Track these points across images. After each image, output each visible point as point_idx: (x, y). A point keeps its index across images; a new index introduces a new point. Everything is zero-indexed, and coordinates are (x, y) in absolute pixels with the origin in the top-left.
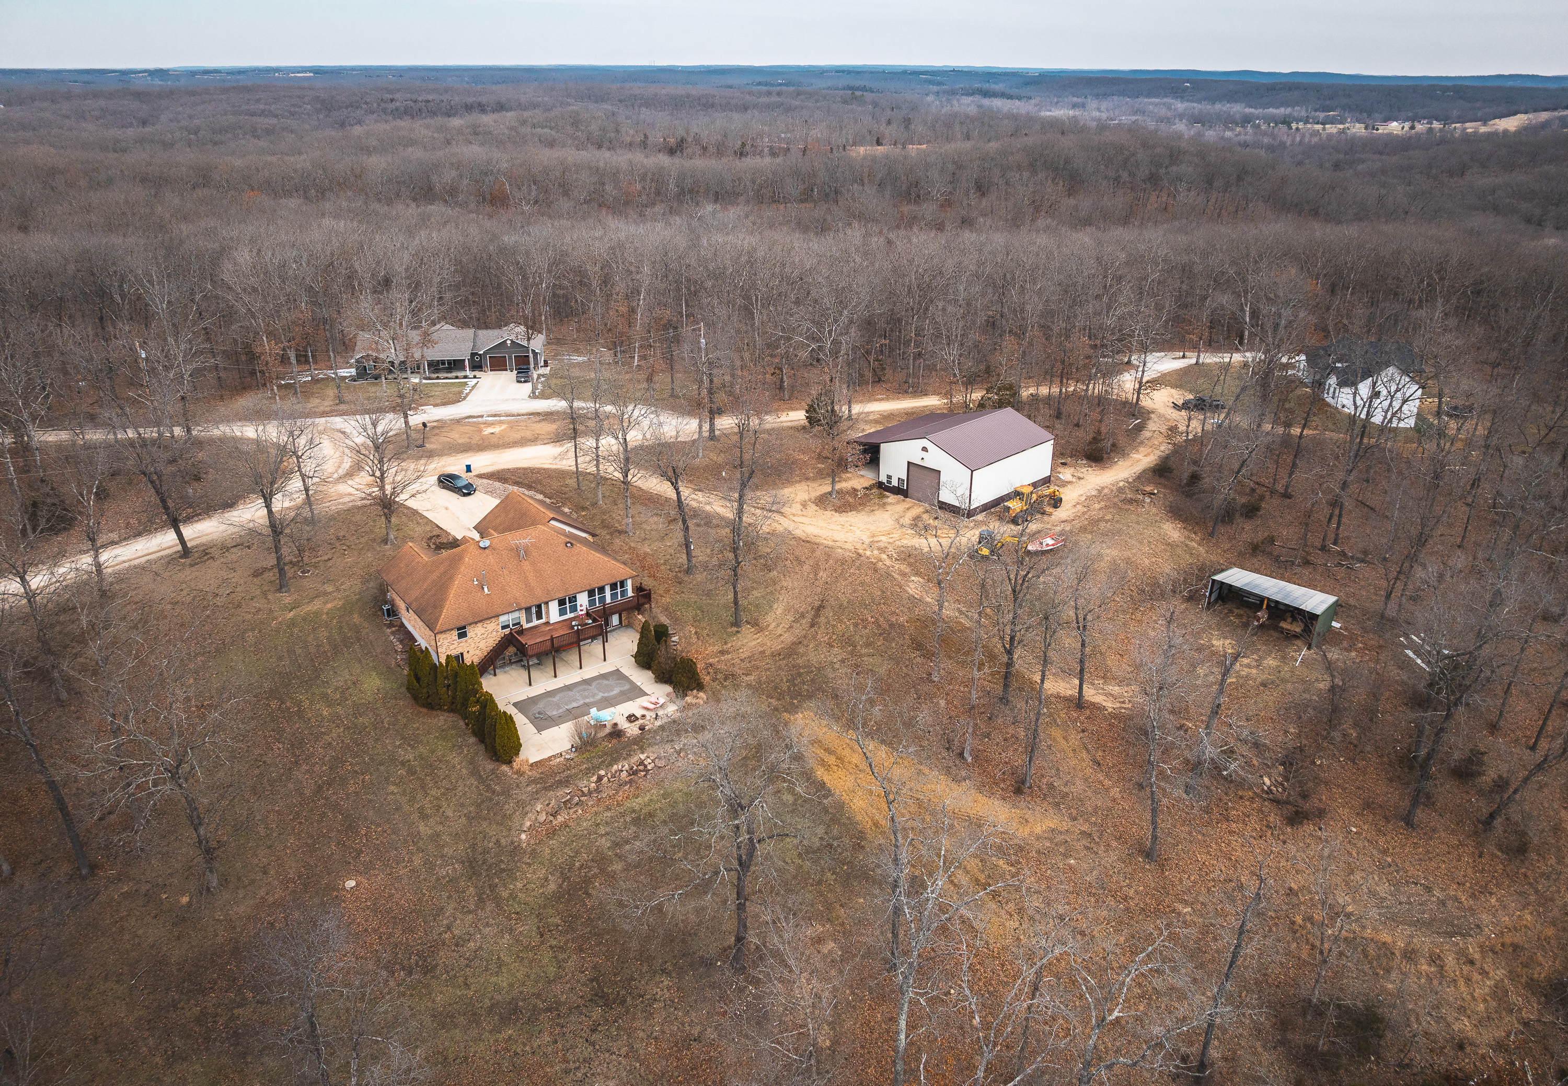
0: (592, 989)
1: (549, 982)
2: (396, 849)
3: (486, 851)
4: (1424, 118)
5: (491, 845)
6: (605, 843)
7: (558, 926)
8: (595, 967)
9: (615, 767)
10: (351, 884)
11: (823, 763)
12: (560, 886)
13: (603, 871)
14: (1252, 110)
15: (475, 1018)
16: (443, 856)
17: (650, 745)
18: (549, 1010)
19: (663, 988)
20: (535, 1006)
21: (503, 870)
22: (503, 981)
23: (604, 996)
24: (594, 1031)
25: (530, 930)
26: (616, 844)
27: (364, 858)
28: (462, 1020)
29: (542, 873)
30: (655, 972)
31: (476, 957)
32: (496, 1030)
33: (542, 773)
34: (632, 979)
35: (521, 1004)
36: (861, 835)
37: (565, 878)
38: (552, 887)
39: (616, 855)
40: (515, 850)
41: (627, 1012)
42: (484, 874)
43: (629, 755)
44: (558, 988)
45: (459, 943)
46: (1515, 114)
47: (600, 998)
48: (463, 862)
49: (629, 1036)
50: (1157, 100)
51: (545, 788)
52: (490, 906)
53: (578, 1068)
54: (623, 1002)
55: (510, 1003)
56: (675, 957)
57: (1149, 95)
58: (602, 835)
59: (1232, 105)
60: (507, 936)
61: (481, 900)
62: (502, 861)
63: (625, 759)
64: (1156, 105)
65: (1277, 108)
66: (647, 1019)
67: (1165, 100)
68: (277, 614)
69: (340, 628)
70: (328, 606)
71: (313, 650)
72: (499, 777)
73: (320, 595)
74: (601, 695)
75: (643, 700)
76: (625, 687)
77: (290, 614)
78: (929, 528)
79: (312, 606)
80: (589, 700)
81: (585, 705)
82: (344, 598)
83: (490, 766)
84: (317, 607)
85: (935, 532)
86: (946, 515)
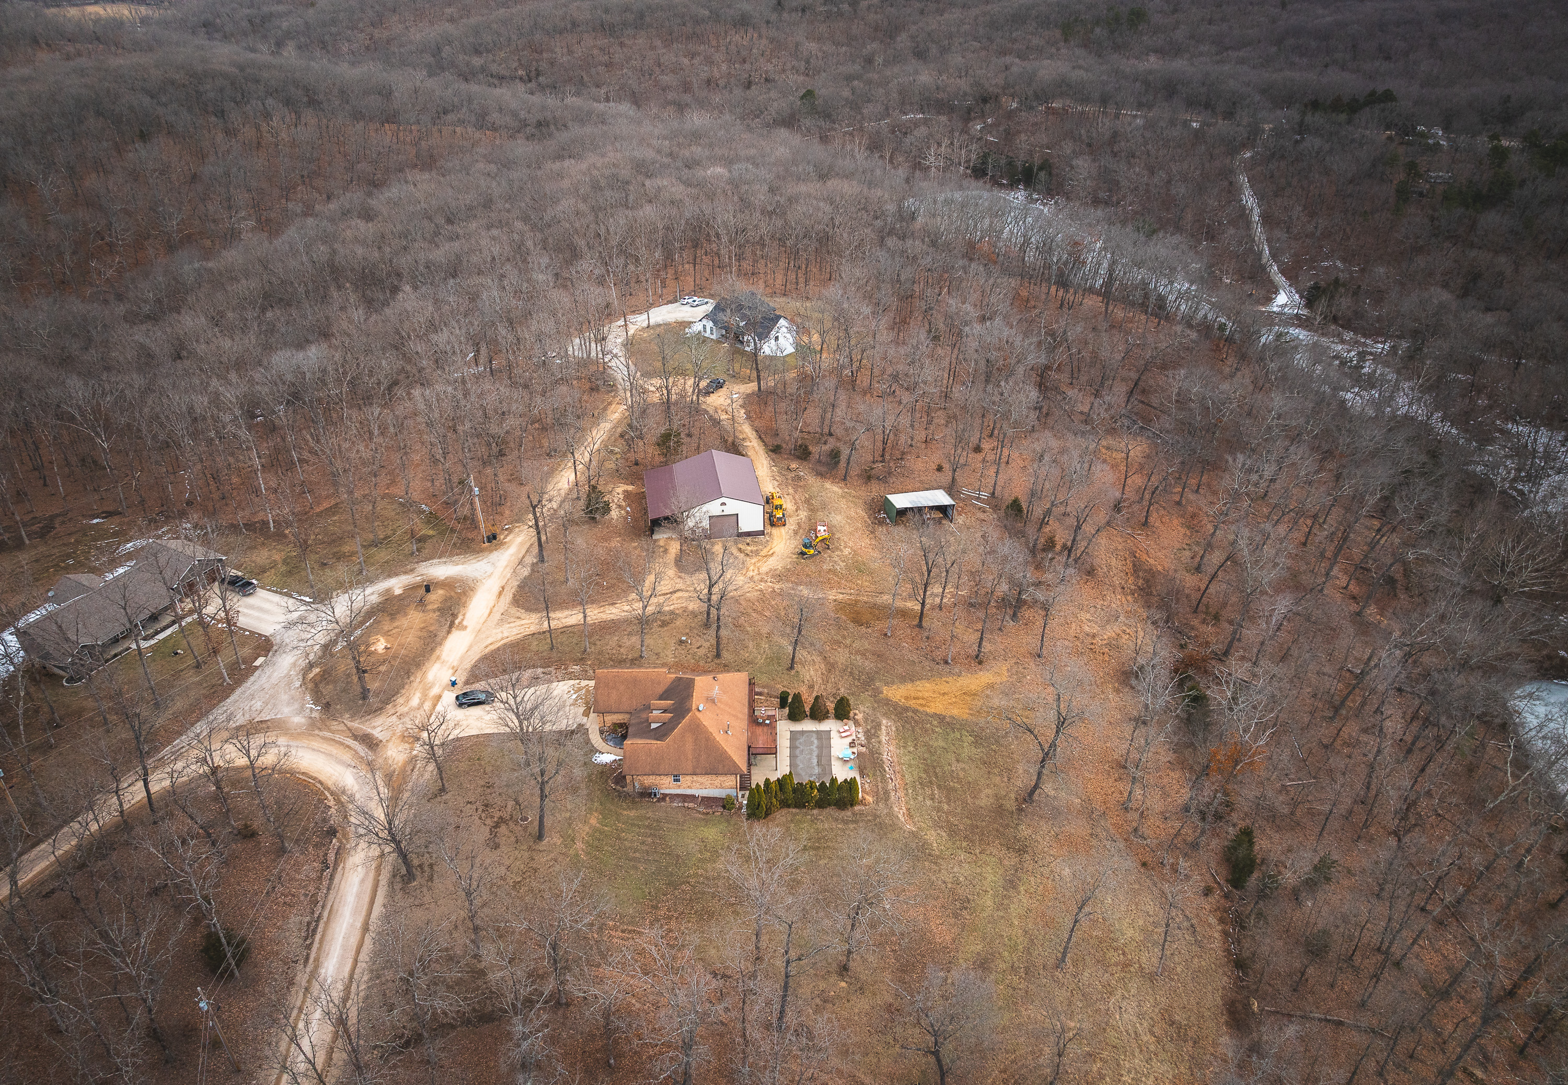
0: (1013, 852)
5: (904, 841)
6: (929, 803)
9: (887, 770)
11: (922, 706)
12: (946, 832)
13: (945, 813)
15: (1007, 897)
17: (878, 750)
18: (1016, 871)
19: (1025, 830)
21: (924, 845)
23: (1019, 851)
26: (932, 800)
29: (934, 834)
30: (1016, 828)
31: (971, 882)
33: (873, 796)
34: (1015, 837)
36: (976, 724)
37: (941, 828)
39: (939, 803)
43: (883, 762)
44: (1006, 863)
51: (886, 799)
54: (1026, 847)
56: (1012, 818)
58: (924, 802)
62: (917, 843)
68: (572, 852)
69: (633, 825)
70: (593, 822)
71: (644, 848)
72: (861, 814)
73: (570, 822)
74: (814, 747)
75: (834, 734)
76: (815, 735)
77: (579, 845)
78: (757, 553)
79: (582, 831)
80: (815, 754)
81: (819, 757)
82: (590, 811)
83: (848, 813)
84: (587, 828)
85: (762, 553)
86: (749, 540)
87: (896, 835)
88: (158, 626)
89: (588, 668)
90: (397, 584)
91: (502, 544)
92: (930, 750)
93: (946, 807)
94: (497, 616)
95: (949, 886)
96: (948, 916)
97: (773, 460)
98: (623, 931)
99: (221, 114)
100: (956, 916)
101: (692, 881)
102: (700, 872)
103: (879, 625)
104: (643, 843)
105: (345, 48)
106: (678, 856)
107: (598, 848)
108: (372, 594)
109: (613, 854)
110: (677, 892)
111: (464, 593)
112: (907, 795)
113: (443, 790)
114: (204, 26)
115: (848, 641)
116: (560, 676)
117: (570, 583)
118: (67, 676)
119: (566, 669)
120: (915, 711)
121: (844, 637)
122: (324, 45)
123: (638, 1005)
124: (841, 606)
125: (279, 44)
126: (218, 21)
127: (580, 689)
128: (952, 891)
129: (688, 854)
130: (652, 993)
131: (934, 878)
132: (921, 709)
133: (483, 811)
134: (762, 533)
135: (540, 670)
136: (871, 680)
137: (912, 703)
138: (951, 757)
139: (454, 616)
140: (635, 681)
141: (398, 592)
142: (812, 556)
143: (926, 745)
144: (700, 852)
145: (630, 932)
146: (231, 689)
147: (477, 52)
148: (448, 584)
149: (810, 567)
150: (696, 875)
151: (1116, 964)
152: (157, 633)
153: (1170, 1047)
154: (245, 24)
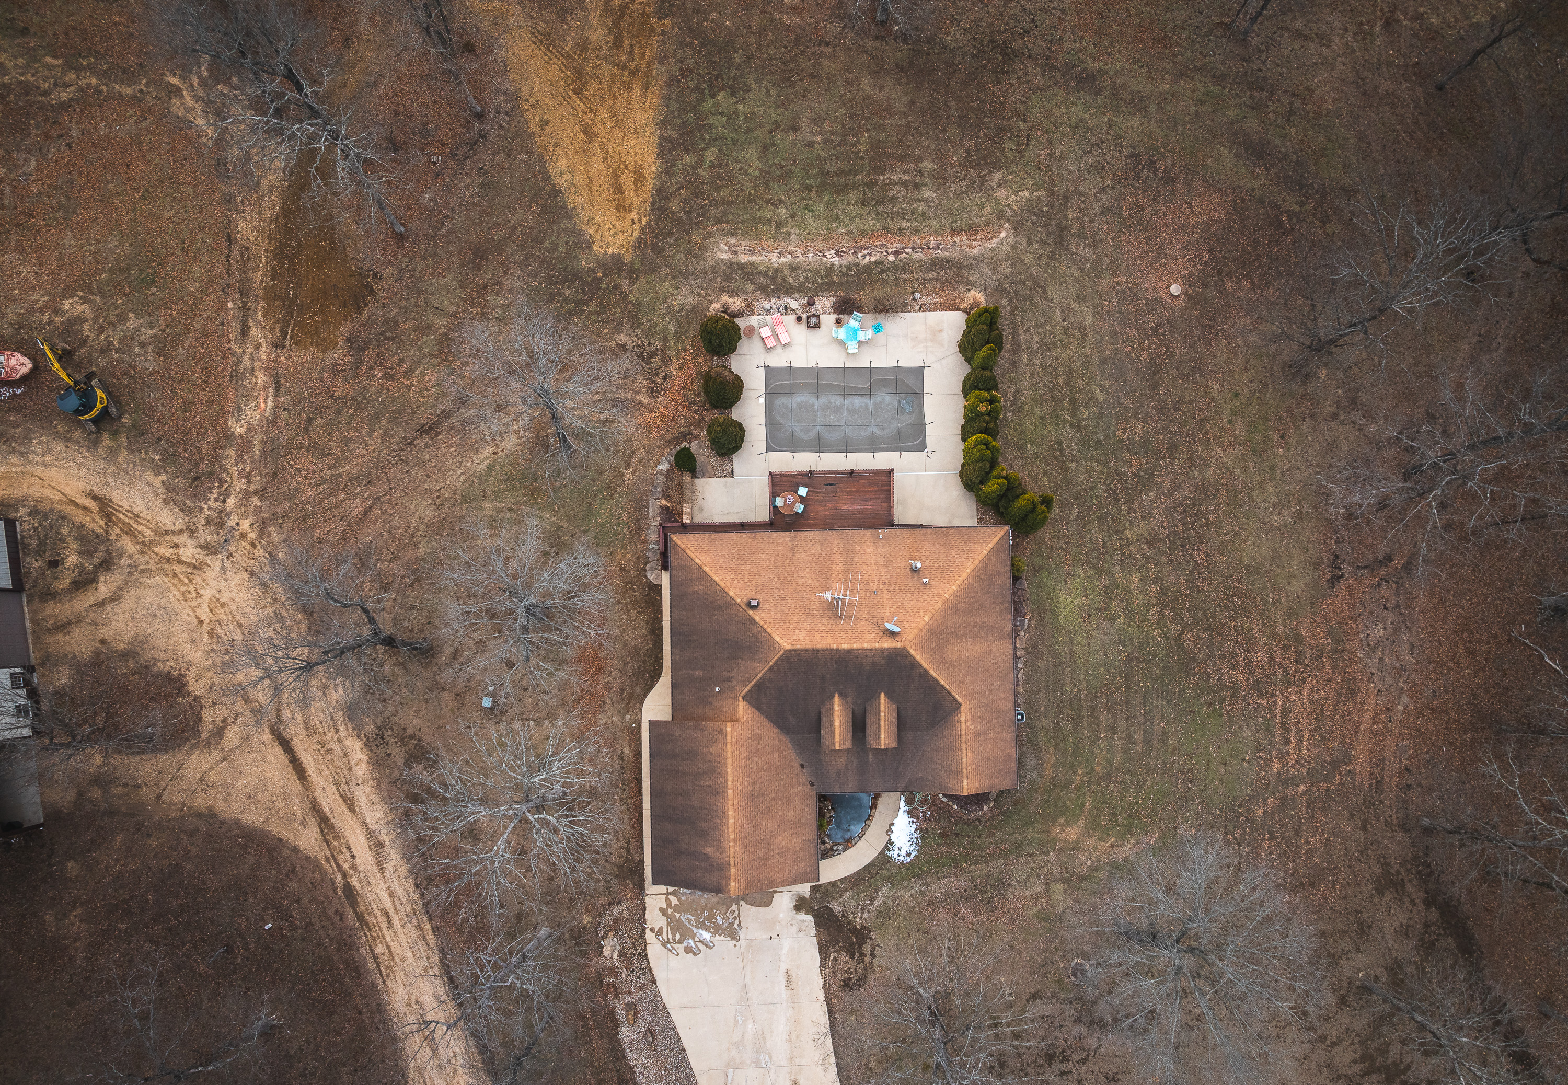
0: (1010, 65)
1: (1042, 90)
2: (1120, 312)
3: (1044, 243)
5: (1036, 246)
6: (927, 193)
7: (1010, 139)
8: (999, 83)
9: (873, 259)
10: (1175, 289)
11: (639, 179)
12: (990, 173)
13: (944, 167)
15: (1115, 92)
16: (1082, 270)
17: (817, 272)
18: (1054, 68)
19: (952, 36)
20: (1063, 76)
21: (1035, 214)
22: (1077, 112)
23: (1005, 54)
24: (1027, 32)
25: (1035, 147)
26: (917, 186)
27: (1152, 320)
28: (1126, 95)
29: (1001, 194)
30: (952, 51)
31: (1093, 146)
32: (1102, 72)
33: (955, 289)
34: (974, 56)
35: (1073, 84)
36: (672, 82)
37: (983, 179)
38: (997, 176)
39: (922, 175)
40: (1017, 227)
41: (992, 33)
42: (1053, 223)
43: (848, 267)
44: (1039, 81)
45: (1100, 168)
47: (1008, 54)
48: (1067, 249)
49: (1001, 14)
51: (961, 267)
52: (1060, 190)
53: (1054, 8)
54: (992, 41)
55: (1082, 89)
56: (928, 54)
58: (925, 200)
60: (1058, 152)
61: (1066, 198)
62: (1033, 223)
63: (857, 265)
66: (981, 20)
69: (1076, 752)
70: (1073, 833)
71: (1122, 724)
73: (1073, 881)
74: (818, 403)
75: (778, 360)
76: (780, 401)
77: (1127, 850)
79: (1094, 852)
80: (837, 400)
81: (845, 392)
82: (1044, 846)
84: (1090, 842)
85: (96, 524)
87: (1029, 259)
89: (607, 920)
92: (774, 177)
93: (925, 165)
95: (1109, 182)
96: (1173, 192)
98: (1287, 742)
101: (1174, 628)
102: (1153, 616)
104: (1113, 729)
106: (1129, 660)
107: (1131, 815)
109: (1141, 784)
110: (1201, 656)
112: (916, 231)
115: (440, 322)
119: (614, 971)
121: (422, 330)
123: (1405, 700)
127: (676, 926)
129: (1121, 642)
130: (1382, 679)
131: (1097, 207)
133: (1065, 1059)
135: (626, 1033)
136: (574, 278)
138: (784, 140)
140: (754, 797)
143: (760, 182)
144: (1112, 618)
145: (1286, 730)
150: (1160, 623)
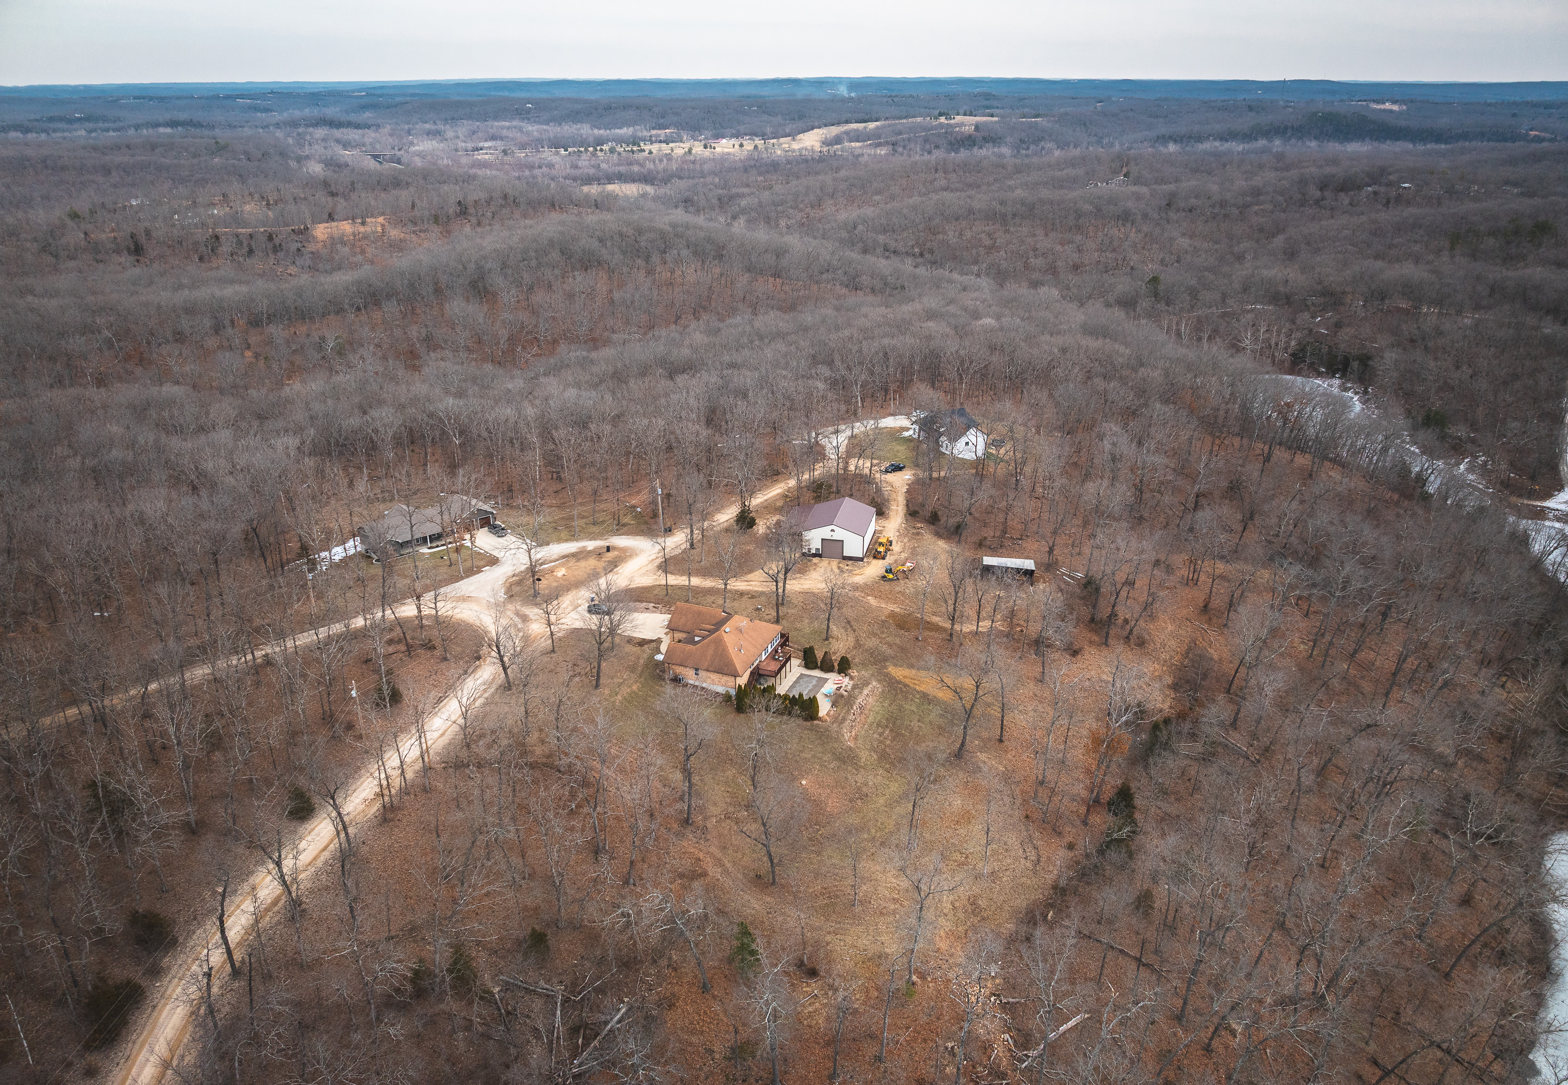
3: (841, 753)
4: (746, 135)
6: (876, 736)
9: (854, 708)
10: (804, 782)
11: (915, 684)
14: (602, 132)
40: (851, 749)
42: (847, 760)
46: (812, 129)
48: (835, 760)
50: (507, 124)
51: (841, 723)
57: (496, 118)
58: (873, 734)
59: (579, 126)
64: (508, 128)
65: (620, 128)
67: (515, 123)
68: (612, 699)
70: (635, 688)
72: (818, 725)
74: (813, 683)
75: (829, 681)
76: (816, 679)
77: (619, 697)
78: (851, 571)
79: (625, 691)
80: (811, 687)
81: (812, 689)
82: (636, 682)
83: (808, 724)
84: (628, 690)
85: (854, 572)
86: (850, 563)
87: (836, 745)
88: (439, 543)
90: (591, 545)
91: (673, 534)
92: (900, 709)
93: (888, 742)
94: (643, 571)
95: (859, 784)
96: (846, 799)
97: (907, 520)
99: (647, 258)
100: (851, 801)
103: (914, 633)
105: (783, 223)
107: (629, 702)
108: (571, 547)
111: (630, 556)
112: (861, 726)
113: (553, 651)
114: (685, 202)
115: (884, 636)
116: (663, 610)
117: (703, 563)
118: (376, 558)
120: (906, 685)
121: (883, 633)
122: (768, 220)
124: (893, 615)
125: (734, 218)
126: (696, 198)
128: (859, 788)
131: (849, 777)
132: (912, 686)
133: (571, 667)
134: (861, 559)
135: (651, 605)
136: (885, 659)
137: (907, 681)
138: (916, 718)
139: (616, 566)
140: (700, 614)
141: (590, 548)
142: (891, 580)
143: (901, 706)
146: (462, 578)
147: (885, 231)
148: (623, 550)
149: (887, 586)
151: (956, 861)
152: (438, 546)
153: (961, 915)
154: (714, 201)
